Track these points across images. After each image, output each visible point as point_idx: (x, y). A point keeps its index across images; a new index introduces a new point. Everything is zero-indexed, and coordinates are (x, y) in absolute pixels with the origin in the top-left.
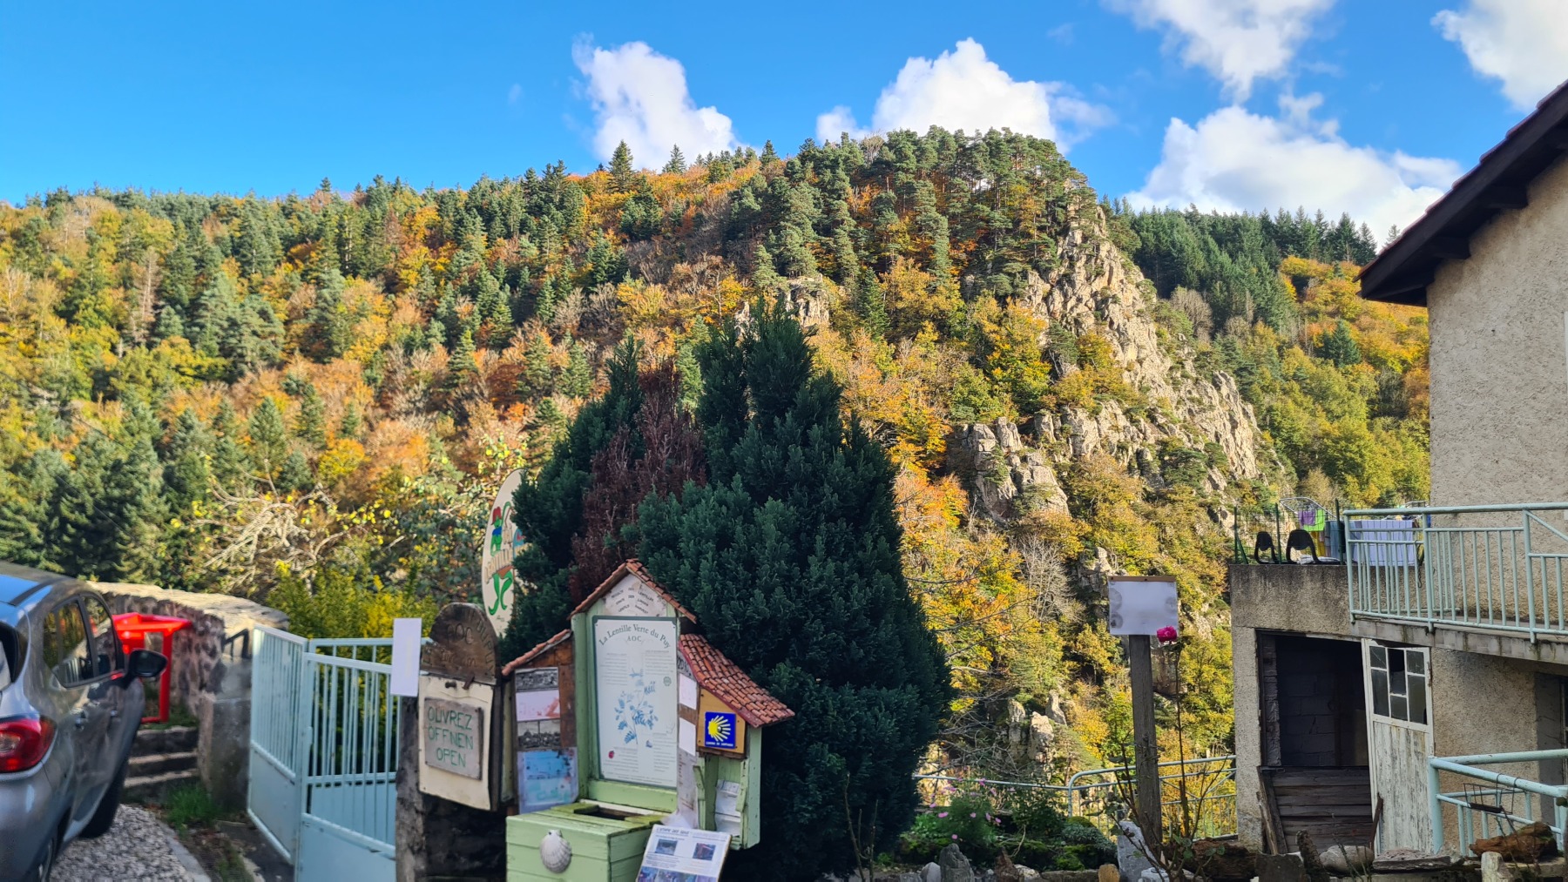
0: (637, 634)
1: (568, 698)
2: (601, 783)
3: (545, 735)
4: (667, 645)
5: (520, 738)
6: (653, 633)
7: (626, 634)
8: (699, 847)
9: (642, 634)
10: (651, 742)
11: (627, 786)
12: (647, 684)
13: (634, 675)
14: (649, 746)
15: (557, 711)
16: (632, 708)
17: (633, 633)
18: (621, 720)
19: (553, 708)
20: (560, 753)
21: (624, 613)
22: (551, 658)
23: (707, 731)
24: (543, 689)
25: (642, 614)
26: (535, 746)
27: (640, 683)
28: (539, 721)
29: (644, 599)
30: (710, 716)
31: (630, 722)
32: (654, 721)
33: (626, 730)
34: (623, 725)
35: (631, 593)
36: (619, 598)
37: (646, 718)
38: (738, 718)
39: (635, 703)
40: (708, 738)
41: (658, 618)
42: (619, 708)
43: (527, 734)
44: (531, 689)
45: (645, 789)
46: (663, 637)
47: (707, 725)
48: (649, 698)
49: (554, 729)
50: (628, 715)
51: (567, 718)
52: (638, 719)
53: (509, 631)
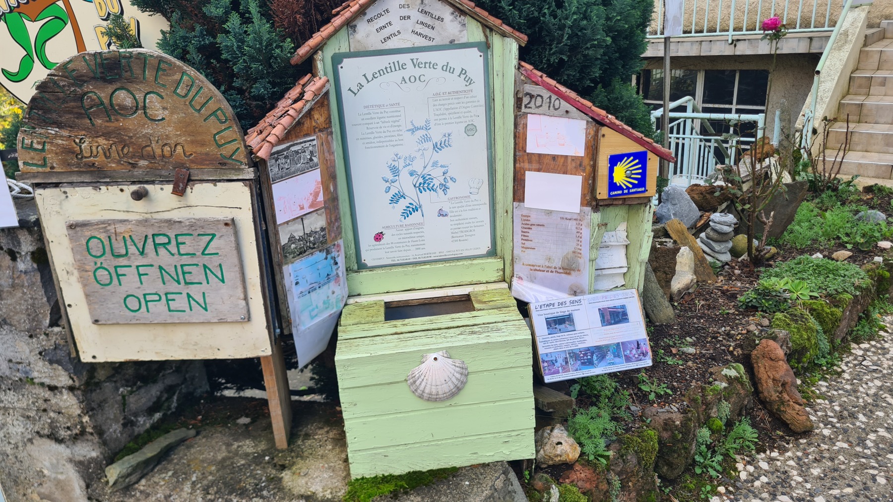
0: (417, 72)
1: (330, 177)
2: (364, 274)
3: (310, 235)
4: (470, 81)
5: (283, 248)
6: (446, 68)
7: (398, 75)
9: (428, 72)
10: (446, 209)
11: (410, 269)
12: (437, 138)
13: (414, 130)
14: (442, 214)
15: (321, 198)
16: (411, 174)
17: (410, 71)
18: (393, 191)
19: (316, 195)
20: (328, 252)
21: (391, 44)
22: (307, 124)
23: (611, 177)
24: (303, 172)
25: (420, 42)
26: (302, 253)
27: (426, 139)
28: (301, 218)
29: (427, 20)
30: (614, 160)
31: (411, 192)
32: (450, 184)
33: (403, 204)
34: (395, 199)
35: (405, 12)
36: (381, 22)
37: (436, 183)
38: (650, 155)
39: (418, 166)
40: (613, 186)
41: (453, 45)
42: (390, 176)
43: (292, 239)
44: (287, 175)
45: (440, 265)
46: (463, 72)
47: (611, 171)
48: (442, 157)
49: (317, 222)
50: (406, 183)
51: (331, 205)
52: (424, 184)
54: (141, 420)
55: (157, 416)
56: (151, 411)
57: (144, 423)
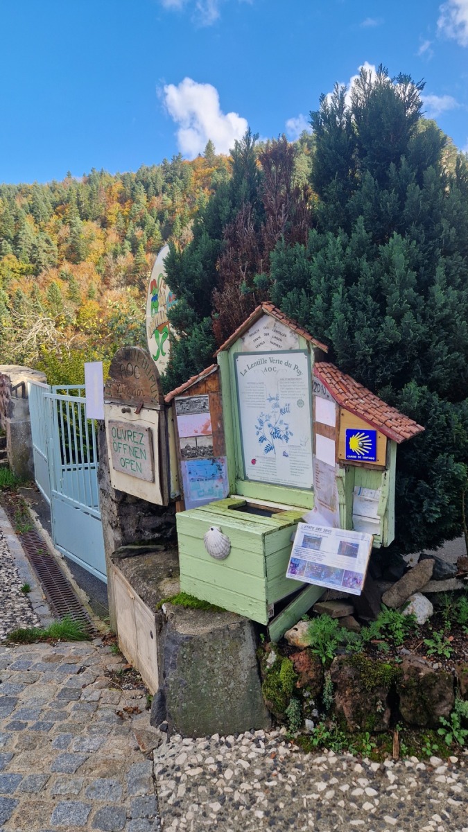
0: (272, 365)
1: (218, 418)
2: (246, 483)
3: (201, 448)
4: (300, 373)
5: (182, 451)
6: (287, 364)
7: (262, 367)
8: (342, 544)
9: (277, 365)
10: (287, 452)
11: (268, 486)
12: (282, 406)
13: (270, 399)
14: (285, 455)
15: (210, 429)
16: (269, 426)
17: (269, 365)
18: (260, 435)
19: (207, 427)
20: (214, 461)
21: (261, 349)
22: (203, 388)
23: (348, 445)
24: (198, 412)
25: (275, 348)
26: (194, 456)
27: (277, 406)
28: (196, 437)
29: (278, 336)
30: (350, 433)
31: (269, 437)
32: (289, 436)
33: (265, 443)
34: (262, 439)
35: (266, 331)
36: (255, 336)
37: (282, 434)
38: (379, 434)
39: (272, 421)
40: (349, 451)
41: (291, 351)
42: (259, 426)
43: (187, 447)
44: (188, 412)
45: (283, 489)
46: (296, 367)
47: (348, 440)
48: (285, 418)
49: (207, 442)
50: (266, 431)
51: (218, 434)
52: (276, 434)
53: (169, 370)
54: (147, 533)
55: (157, 535)
56: (154, 531)
57: (148, 535)
